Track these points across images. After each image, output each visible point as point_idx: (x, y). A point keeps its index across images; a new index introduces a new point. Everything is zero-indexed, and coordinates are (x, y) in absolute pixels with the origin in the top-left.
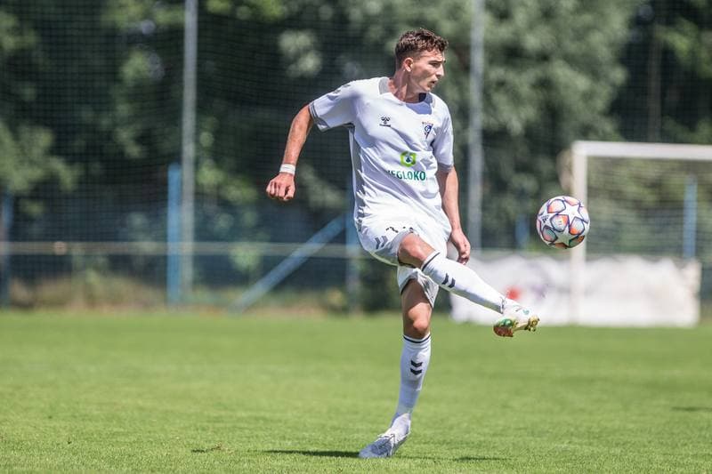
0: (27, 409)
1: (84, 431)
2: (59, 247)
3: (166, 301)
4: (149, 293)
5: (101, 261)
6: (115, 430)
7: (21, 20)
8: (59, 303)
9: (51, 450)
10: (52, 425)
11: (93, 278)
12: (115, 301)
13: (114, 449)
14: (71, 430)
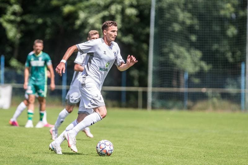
0: (191, 145)
1: (210, 153)
2: (204, 90)
3: (240, 109)
4: (234, 106)
5: (218, 95)
6: (220, 152)
7: (193, 15)
8: (203, 109)
9: (198, 159)
10: (199, 150)
11: (215, 100)
12: (223, 108)
13: (219, 159)
14: (205, 152)
